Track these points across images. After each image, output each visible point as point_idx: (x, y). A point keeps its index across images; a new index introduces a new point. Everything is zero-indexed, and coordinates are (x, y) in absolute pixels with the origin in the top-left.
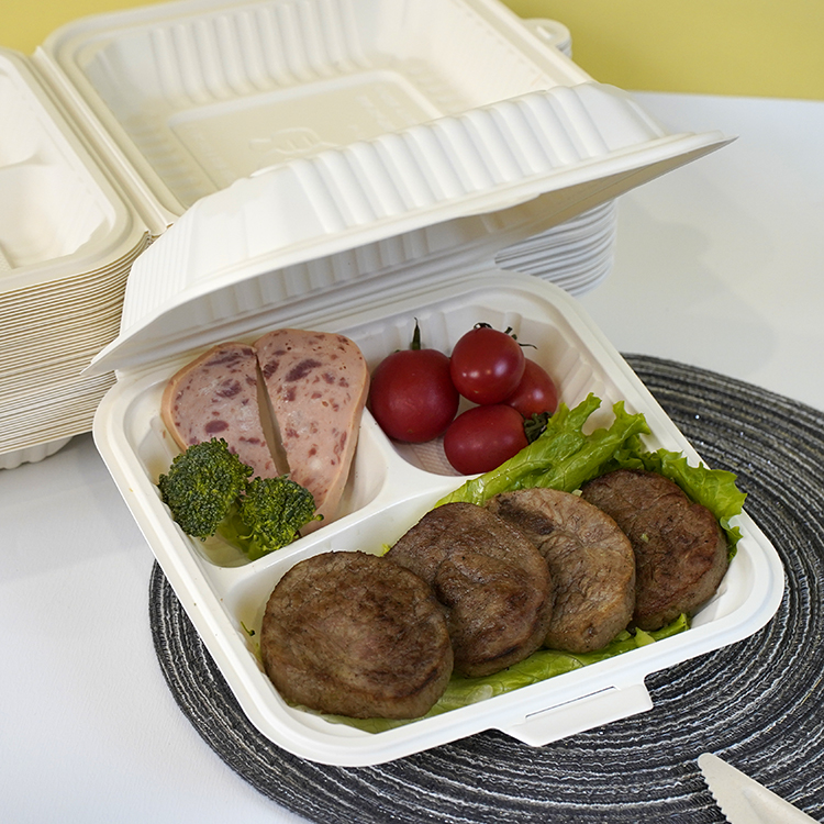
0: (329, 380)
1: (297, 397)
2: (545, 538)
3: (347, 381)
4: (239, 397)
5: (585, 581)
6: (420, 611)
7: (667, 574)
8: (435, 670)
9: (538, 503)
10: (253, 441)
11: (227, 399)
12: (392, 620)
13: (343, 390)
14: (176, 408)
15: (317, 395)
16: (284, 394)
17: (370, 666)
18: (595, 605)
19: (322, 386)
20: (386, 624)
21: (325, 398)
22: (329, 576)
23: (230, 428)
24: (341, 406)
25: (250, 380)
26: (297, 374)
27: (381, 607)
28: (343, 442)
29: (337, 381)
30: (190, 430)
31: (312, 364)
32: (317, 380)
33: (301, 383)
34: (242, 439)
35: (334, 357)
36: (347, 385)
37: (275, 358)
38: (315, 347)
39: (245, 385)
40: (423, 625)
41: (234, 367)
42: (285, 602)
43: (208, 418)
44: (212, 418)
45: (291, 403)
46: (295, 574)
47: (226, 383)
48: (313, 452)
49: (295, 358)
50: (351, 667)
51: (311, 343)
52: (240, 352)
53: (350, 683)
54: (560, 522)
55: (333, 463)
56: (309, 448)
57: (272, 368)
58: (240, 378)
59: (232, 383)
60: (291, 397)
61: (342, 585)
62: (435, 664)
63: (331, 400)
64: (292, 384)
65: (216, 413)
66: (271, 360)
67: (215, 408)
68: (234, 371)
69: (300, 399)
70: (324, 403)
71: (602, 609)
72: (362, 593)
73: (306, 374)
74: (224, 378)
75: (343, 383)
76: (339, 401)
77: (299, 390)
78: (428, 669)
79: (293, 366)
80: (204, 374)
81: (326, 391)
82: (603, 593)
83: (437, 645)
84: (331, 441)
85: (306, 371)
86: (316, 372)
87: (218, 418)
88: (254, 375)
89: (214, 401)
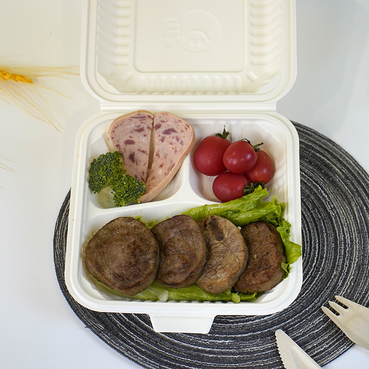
0: (178, 139)
1: (164, 141)
2: (217, 242)
3: (183, 143)
4: (143, 133)
5: (220, 267)
6: (148, 256)
7: (254, 276)
8: (139, 282)
9: (223, 226)
10: (143, 152)
11: (137, 133)
12: (136, 256)
13: (180, 146)
14: (114, 131)
15: (171, 144)
16: (160, 138)
17: (117, 272)
18: (217, 278)
19: (174, 141)
20: (132, 257)
21: (173, 146)
22: (127, 227)
23: (136, 144)
24: (178, 152)
25: (148, 128)
26: (167, 132)
27: (135, 249)
28: (172, 167)
29: (180, 141)
30: (118, 141)
31: (173, 130)
32: (173, 138)
33: (167, 136)
34: (139, 150)
35: (182, 131)
36: (183, 145)
37: (161, 123)
38: (177, 124)
39: (146, 129)
40: (146, 262)
41: (142, 121)
42: (106, 232)
43: (127, 138)
44: (129, 139)
45: (162, 143)
46: (116, 221)
47: (138, 126)
48: (161, 166)
49: (168, 126)
50: (110, 269)
51: (176, 122)
52: (146, 116)
53: (106, 275)
54: (226, 237)
55: (165, 174)
56: (161, 164)
57: (158, 126)
58: (145, 126)
59: (140, 127)
60: (162, 140)
61: (128, 234)
62: (141, 280)
63: (175, 148)
64: (164, 135)
65: (131, 137)
66: (159, 123)
67: (132, 135)
68: (142, 123)
69: (165, 143)
70: (173, 148)
71: (218, 281)
72: (132, 240)
73: (170, 134)
74: (138, 124)
75: (182, 143)
76: (178, 149)
77: (166, 139)
78: (137, 281)
79: (167, 128)
80: (129, 121)
81: (175, 143)
82: (223, 275)
83: (146, 273)
84: (169, 165)
85: (171, 132)
86: (173, 134)
87: (132, 139)
88: (151, 126)
89: (131, 132)
